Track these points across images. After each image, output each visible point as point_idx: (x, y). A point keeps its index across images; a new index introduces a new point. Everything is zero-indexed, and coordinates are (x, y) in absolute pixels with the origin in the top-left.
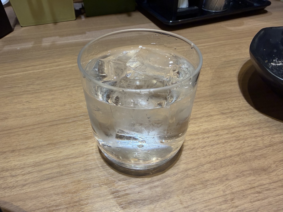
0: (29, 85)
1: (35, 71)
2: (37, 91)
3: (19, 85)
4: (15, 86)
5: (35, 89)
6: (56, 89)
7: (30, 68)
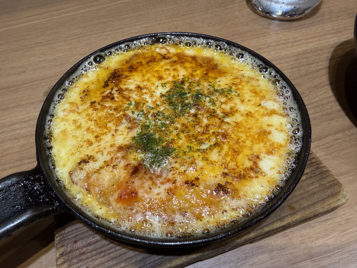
0: (38, 36)
1: (41, 20)
2: (50, 42)
3: (27, 38)
4: (23, 39)
5: (47, 40)
6: (70, 38)
7: (34, 17)
